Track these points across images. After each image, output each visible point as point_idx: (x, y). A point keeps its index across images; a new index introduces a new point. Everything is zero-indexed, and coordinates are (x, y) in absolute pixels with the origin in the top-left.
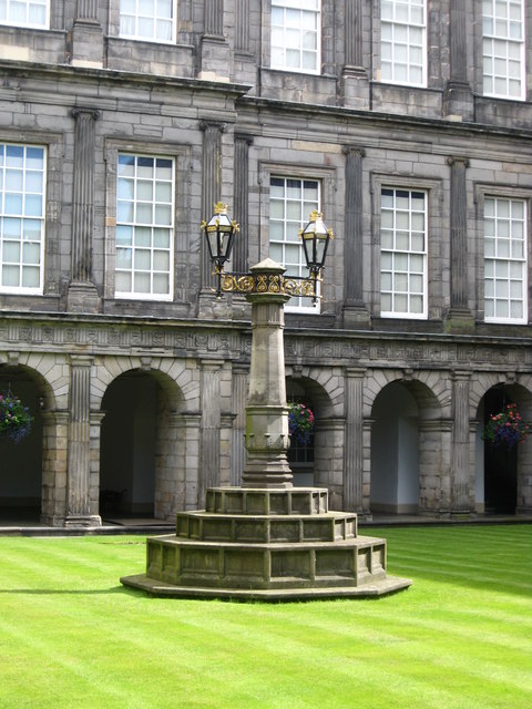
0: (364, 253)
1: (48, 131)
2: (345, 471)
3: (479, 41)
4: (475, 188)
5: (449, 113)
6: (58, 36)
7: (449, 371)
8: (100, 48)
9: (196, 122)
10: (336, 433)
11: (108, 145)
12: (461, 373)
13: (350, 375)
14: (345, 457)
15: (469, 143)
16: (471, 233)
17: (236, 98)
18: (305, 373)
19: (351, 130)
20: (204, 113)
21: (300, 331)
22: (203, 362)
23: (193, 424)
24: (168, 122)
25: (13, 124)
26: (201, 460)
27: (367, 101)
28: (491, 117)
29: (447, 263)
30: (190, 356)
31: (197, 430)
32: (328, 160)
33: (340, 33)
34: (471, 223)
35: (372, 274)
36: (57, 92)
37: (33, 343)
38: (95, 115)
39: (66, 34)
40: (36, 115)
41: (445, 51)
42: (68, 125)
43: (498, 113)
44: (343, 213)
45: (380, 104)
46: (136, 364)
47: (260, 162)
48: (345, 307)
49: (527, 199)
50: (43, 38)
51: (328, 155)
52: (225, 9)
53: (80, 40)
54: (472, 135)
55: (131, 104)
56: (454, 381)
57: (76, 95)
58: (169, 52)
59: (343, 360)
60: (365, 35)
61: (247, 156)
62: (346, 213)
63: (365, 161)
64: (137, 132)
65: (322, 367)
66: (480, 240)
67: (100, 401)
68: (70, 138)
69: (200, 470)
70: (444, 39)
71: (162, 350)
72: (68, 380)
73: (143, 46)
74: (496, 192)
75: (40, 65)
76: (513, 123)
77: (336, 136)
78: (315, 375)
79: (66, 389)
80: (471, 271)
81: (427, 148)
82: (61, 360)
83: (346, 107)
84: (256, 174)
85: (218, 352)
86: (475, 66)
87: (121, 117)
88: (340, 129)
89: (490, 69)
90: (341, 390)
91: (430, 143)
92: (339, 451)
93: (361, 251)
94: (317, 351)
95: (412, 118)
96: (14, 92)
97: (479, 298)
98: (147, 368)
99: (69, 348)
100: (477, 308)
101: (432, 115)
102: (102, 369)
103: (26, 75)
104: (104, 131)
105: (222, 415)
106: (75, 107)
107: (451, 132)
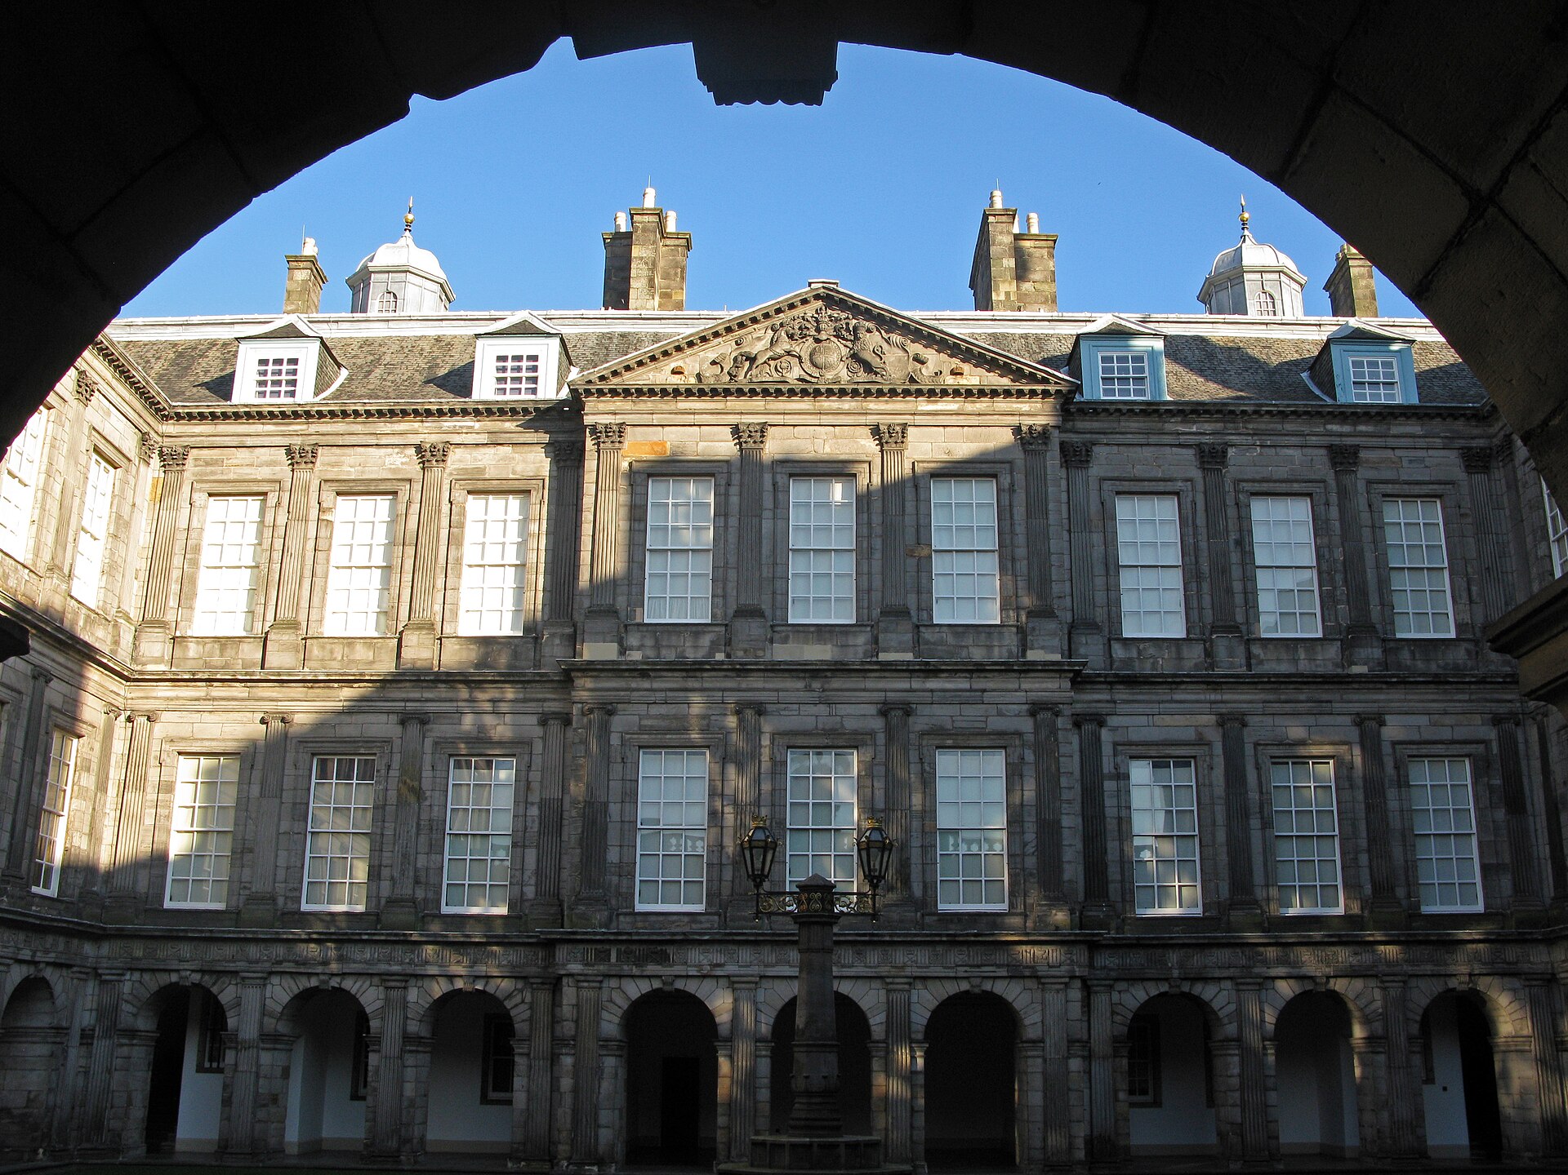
0: (1253, 840)
1: (855, 733)
2: (1243, 1106)
3: (1384, 573)
4: (1394, 748)
5: (1352, 663)
6: (863, 629)
7: (1376, 976)
8: (908, 637)
9: (1025, 707)
10: (1229, 1059)
11: (924, 743)
12: (1392, 978)
13: (1241, 987)
14: (1242, 1088)
15: (1382, 697)
16: (1393, 805)
17: (1071, 675)
18: (1186, 987)
19: (1226, 697)
20: (1033, 696)
21: (1172, 938)
22: (1043, 980)
23: (1035, 1053)
24: (993, 710)
25: (816, 728)
26: (1045, 1096)
27: (1243, 661)
28: (1408, 663)
29: (1363, 843)
30: (1027, 974)
31: (1040, 1061)
32: (1200, 735)
33: (1206, 586)
34: (1392, 793)
35: (1265, 865)
36: (864, 690)
37: (843, 966)
38: (907, 710)
39: (872, 626)
40: (842, 716)
41: (1341, 590)
42: (878, 724)
43: (1417, 656)
44: (1223, 794)
45: (1261, 662)
46: (964, 986)
47: (1115, 744)
48: (1233, 905)
49: (1468, 756)
50: (846, 633)
51: (1200, 729)
52: (1054, 578)
53: (886, 631)
54: (1384, 686)
55: (947, 694)
56: (1384, 989)
57: (885, 691)
58: (989, 633)
59: (1232, 970)
60: (1237, 586)
61: (1099, 739)
62: (1227, 795)
63: (1246, 731)
64: (957, 724)
65: (1206, 980)
66: (1407, 813)
67: (922, 1029)
68: (881, 738)
69: (1045, 1107)
70: (1339, 577)
71: (991, 969)
72: (884, 1007)
73: (960, 629)
74: (1424, 752)
75: (842, 663)
76: (1438, 666)
77: (1208, 705)
78: (1198, 989)
79: (882, 1018)
80: (1397, 852)
81: (1326, 707)
82: (876, 984)
83: (1218, 671)
84: (1112, 759)
85: (1063, 968)
86: (1382, 605)
87: (938, 710)
88: (1213, 697)
89: (1405, 604)
90: (1233, 1007)
91: (1330, 702)
92: (1235, 1081)
93: (1248, 838)
94: (1197, 960)
95: (1302, 675)
96: (816, 694)
97: (1412, 884)
98: (977, 990)
99: (884, 970)
100: (1409, 896)
101: (1330, 669)
102: (924, 992)
103: (829, 674)
104: (918, 728)
105: (1068, 1041)
106: (885, 703)
107: (1356, 686)
